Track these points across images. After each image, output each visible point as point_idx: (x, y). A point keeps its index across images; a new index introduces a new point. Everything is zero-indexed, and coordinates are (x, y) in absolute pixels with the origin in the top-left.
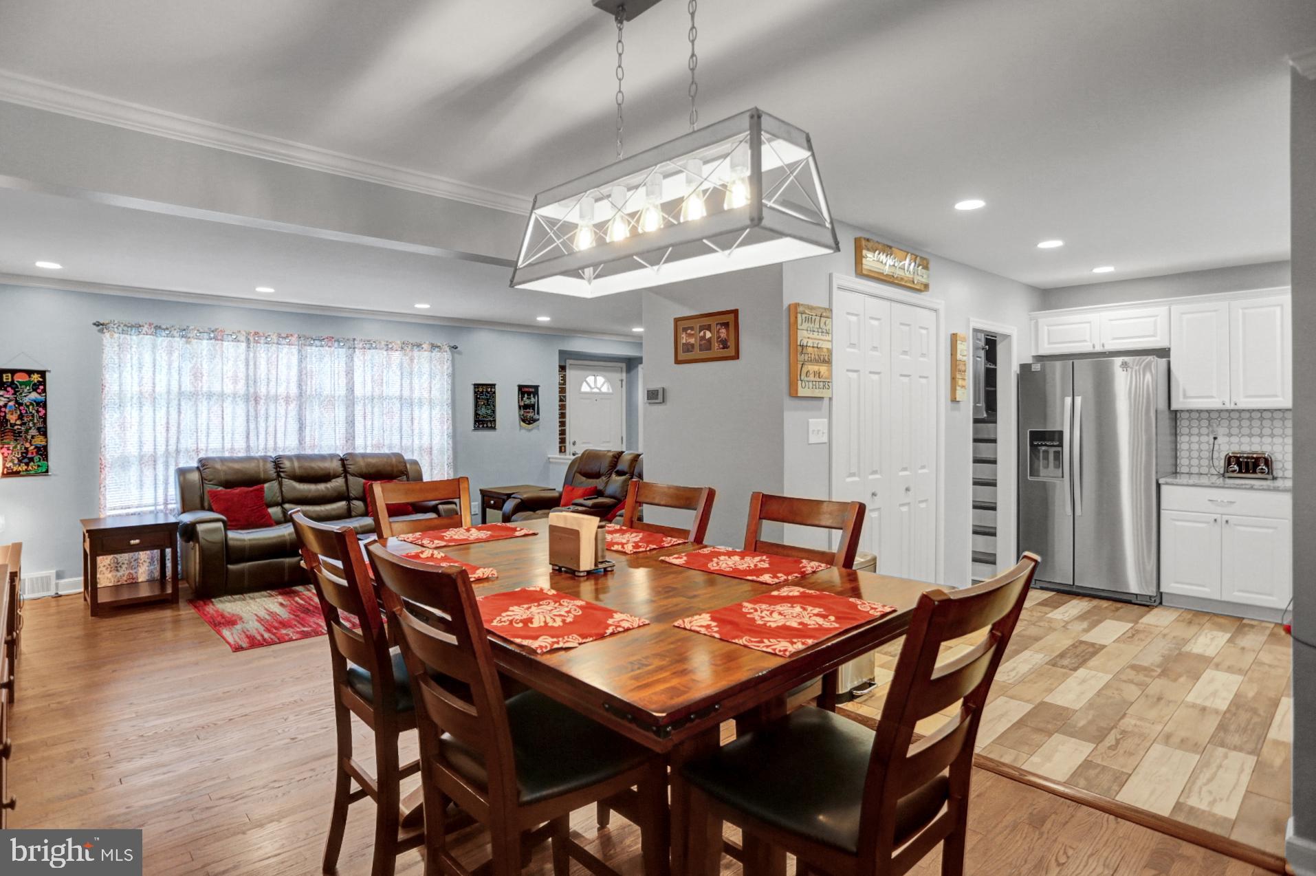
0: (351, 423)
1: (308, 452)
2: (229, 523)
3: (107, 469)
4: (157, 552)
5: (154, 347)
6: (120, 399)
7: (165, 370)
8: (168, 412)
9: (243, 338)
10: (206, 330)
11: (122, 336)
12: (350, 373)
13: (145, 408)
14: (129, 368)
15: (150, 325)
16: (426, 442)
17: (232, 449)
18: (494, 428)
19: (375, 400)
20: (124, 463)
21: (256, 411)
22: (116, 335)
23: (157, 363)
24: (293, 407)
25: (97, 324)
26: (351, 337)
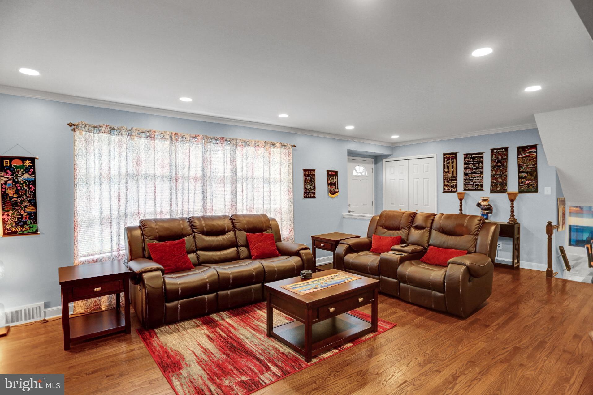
0: (234, 194)
1: (209, 214)
2: (165, 271)
3: (78, 229)
4: (114, 296)
5: (109, 142)
6: (87, 178)
7: (117, 159)
8: (119, 188)
9: (168, 137)
10: (144, 131)
11: (88, 134)
12: (233, 161)
13: (104, 185)
14: (93, 157)
15: (107, 126)
16: (278, 206)
17: (161, 213)
18: (314, 197)
19: (249, 180)
20: (90, 223)
21: (176, 187)
22: (84, 133)
23: (112, 153)
24: (199, 185)
25: (71, 125)
26: (235, 138)
